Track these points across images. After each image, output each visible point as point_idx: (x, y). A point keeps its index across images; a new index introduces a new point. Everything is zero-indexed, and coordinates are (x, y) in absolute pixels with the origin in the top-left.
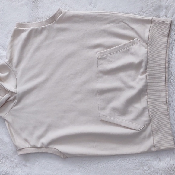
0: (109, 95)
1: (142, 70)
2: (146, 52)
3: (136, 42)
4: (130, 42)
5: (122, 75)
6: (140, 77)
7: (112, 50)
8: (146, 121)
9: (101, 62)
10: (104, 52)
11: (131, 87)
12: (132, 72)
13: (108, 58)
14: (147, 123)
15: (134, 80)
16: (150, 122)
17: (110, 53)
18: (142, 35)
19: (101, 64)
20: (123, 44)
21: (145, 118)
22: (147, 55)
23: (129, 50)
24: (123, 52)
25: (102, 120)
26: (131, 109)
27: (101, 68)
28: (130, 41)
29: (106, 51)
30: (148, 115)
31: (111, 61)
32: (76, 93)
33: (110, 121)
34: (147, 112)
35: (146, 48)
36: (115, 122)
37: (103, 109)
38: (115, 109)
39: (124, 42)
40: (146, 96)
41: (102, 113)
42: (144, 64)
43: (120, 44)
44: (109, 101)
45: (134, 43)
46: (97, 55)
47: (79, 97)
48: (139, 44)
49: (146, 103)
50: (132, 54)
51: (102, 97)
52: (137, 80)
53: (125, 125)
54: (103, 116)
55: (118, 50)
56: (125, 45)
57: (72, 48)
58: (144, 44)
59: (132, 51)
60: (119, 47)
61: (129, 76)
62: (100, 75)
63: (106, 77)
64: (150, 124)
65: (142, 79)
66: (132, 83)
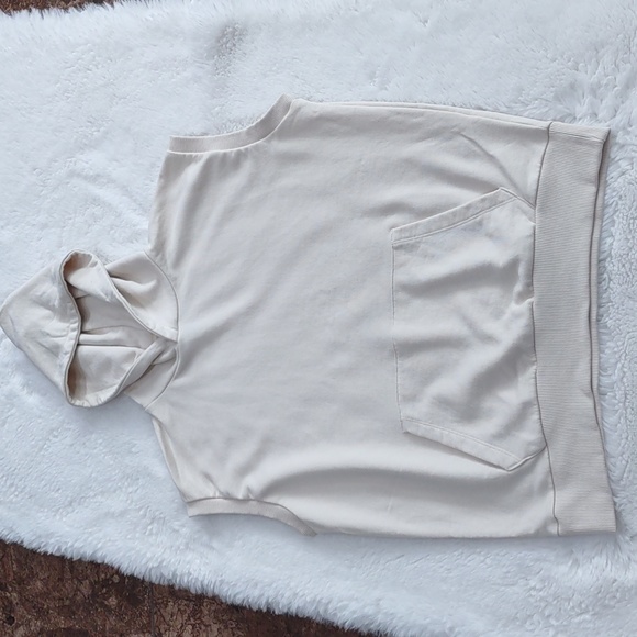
0: (426, 359)
1: (518, 287)
2: (530, 232)
3: (500, 199)
4: (483, 200)
5: (464, 298)
6: (514, 307)
7: (434, 221)
8: (530, 443)
9: (402, 256)
10: (411, 227)
11: (488, 339)
12: (491, 293)
13: (422, 246)
14: (533, 448)
15: (498, 315)
16: (544, 446)
17: (429, 232)
18: (517, 178)
19: (401, 265)
20: (464, 205)
21: (529, 435)
22: (531, 240)
23: (480, 223)
24: (465, 229)
25: (407, 433)
26: (488, 403)
27: (402, 276)
28: (484, 196)
29: (417, 225)
30: (538, 426)
31: (433, 256)
32: (336, 347)
33: (429, 436)
34: (535, 417)
35: (530, 219)
36: (444, 441)
37: (411, 398)
38: (443, 403)
39: (469, 197)
40: (534, 367)
41: (408, 411)
42: (521, 270)
43: (456, 205)
44: (429, 377)
45: (494, 203)
46: (392, 236)
47: (342, 359)
48: (509, 205)
49: (533, 389)
50: (490, 236)
51: (408, 363)
52: (506, 317)
53: (473, 453)
54: (411, 419)
55: (452, 223)
56: (468, 208)
57: (321, 212)
58: (525, 206)
59: (491, 226)
60: (454, 214)
61: (485, 304)
62: (402, 296)
63: (418, 303)
64: (546, 454)
65: (517, 316)
66: (491, 327)
